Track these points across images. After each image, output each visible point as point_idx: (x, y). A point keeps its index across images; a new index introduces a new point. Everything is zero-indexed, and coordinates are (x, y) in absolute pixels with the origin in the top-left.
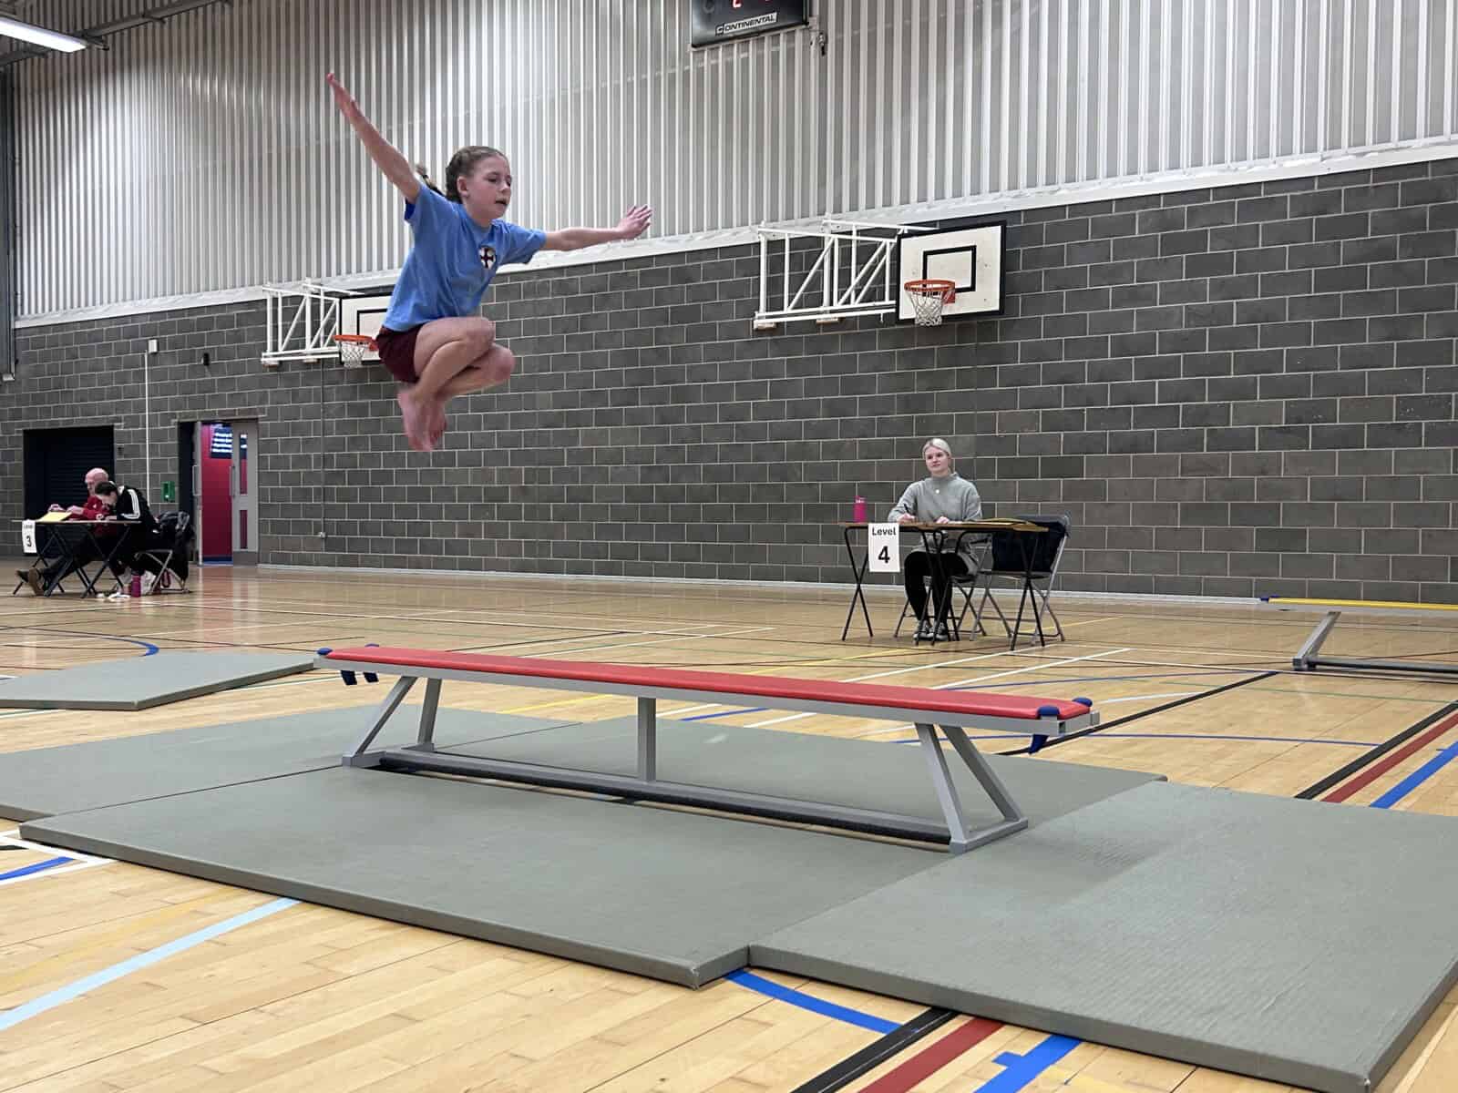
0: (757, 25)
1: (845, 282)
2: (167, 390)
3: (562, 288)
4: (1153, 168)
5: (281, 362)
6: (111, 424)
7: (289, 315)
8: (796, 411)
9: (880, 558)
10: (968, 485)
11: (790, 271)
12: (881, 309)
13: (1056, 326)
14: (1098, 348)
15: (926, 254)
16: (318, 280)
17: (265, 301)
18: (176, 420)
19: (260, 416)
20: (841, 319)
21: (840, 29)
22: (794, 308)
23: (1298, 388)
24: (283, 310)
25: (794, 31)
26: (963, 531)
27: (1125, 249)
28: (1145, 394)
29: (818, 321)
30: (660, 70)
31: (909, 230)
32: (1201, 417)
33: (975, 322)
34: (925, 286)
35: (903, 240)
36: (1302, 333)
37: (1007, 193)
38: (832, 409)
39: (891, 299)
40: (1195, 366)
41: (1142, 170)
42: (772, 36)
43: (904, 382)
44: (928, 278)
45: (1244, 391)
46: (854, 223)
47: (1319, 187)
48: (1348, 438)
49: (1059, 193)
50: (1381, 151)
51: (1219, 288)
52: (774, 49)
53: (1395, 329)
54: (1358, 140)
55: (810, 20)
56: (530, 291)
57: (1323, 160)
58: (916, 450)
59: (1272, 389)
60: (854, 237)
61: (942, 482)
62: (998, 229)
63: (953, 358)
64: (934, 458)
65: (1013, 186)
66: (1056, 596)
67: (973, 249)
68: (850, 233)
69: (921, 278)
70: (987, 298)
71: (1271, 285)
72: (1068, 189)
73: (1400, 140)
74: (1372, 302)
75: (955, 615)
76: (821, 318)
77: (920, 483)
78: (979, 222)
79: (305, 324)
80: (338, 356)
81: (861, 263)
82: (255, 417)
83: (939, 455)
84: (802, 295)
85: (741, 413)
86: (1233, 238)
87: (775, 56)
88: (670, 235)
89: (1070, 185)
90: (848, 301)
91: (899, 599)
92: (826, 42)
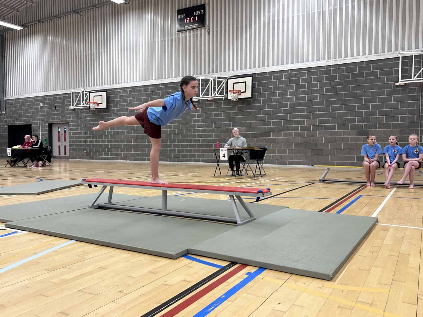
0: (193, 27)
1: (215, 90)
2: (45, 115)
3: (145, 90)
4: (287, 63)
5: (74, 108)
6: (30, 124)
7: (76, 97)
8: (203, 121)
9: (223, 156)
10: (244, 139)
11: (201, 87)
12: (223, 97)
13: (264, 101)
14: (274, 106)
15: (234, 83)
16: (84, 88)
17: (70, 93)
18: (48, 123)
19: (69, 122)
20: (214, 99)
21: (213, 28)
22: (202, 96)
23: (321, 116)
24: (75, 95)
25: (202, 29)
26: (242, 150)
27: (281, 83)
28: (285, 117)
29: (208, 99)
30: (169, 37)
31: (230, 78)
32: (298, 123)
33: (246, 100)
34: (234, 91)
35: (228, 80)
36: (321, 103)
37: (253, 69)
38: (212, 121)
39: (226, 94)
40: (297, 111)
41: (285, 64)
42: (197, 30)
43: (229, 114)
44: (235, 89)
45: (308, 117)
46: (217, 76)
47: (326, 69)
48: (333, 128)
49: (265, 69)
50: (340, 60)
51: (303, 92)
52: (197, 33)
53: (344, 102)
54: (335, 58)
55: (206, 26)
56: (137, 91)
57: (327, 62)
58: (231, 131)
59: (315, 116)
60: (217, 79)
61: (238, 138)
62: (251, 78)
63: (241, 108)
64: (235, 133)
65: (254, 67)
66: (264, 165)
67: (245, 82)
68: (216, 78)
69: (233, 89)
70: (248, 94)
71: (315, 92)
72: (268, 68)
73: (344, 58)
74: (337, 96)
75: (241, 170)
76: (209, 99)
77: (233, 139)
78: (247, 76)
79: (80, 99)
80: (89, 107)
81: (218, 85)
82: (68, 122)
83: (236, 132)
84: (204, 93)
85: (190, 122)
86: (306, 80)
87: (197, 35)
88: (172, 78)
89: (268, 67)
90: (215, 95)
91: (228, 166)
92: (210, 31)
